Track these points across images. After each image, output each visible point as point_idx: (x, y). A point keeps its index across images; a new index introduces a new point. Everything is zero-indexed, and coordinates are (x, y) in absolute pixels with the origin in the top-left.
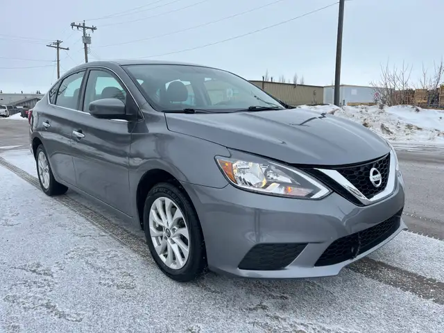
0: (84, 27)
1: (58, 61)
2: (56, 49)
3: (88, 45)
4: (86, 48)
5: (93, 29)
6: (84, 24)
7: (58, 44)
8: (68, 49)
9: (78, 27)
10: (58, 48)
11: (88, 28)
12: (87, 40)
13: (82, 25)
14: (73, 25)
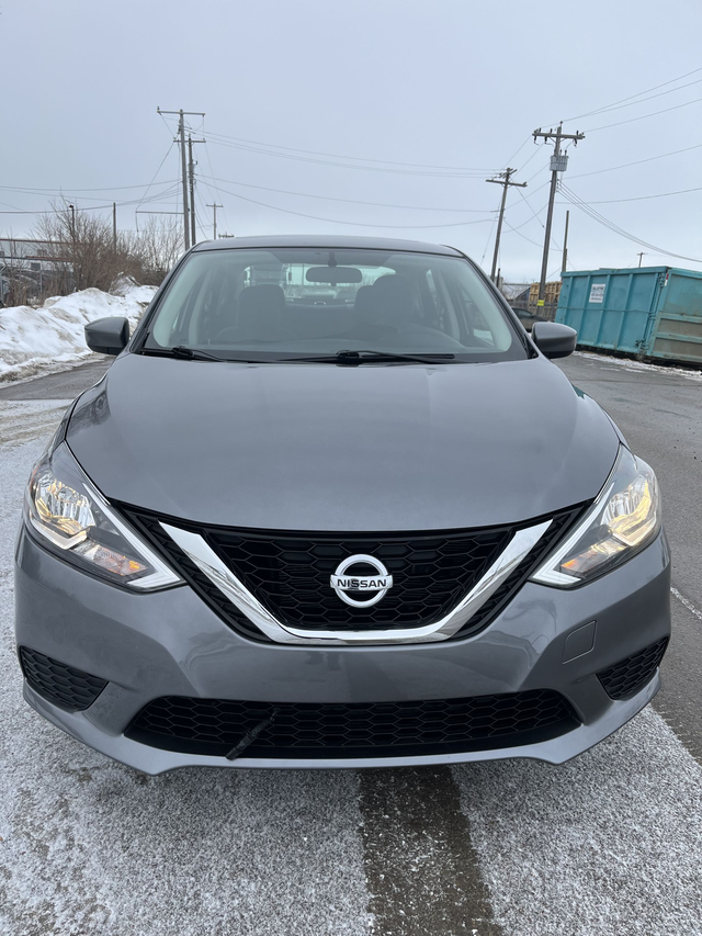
0: (559, 136)
1: (502, 210)
2: (502, 187)
3: (559, 173)
4: (554, 180)
5: (577, 137)
6: (559, 129)
7: (508, 176)
8: (524, 185)
9: (546, 136)
10: (507, 183)
11: (566, 137)
12: (559, 162)
13: (555, 132)
14: (537, 134)
